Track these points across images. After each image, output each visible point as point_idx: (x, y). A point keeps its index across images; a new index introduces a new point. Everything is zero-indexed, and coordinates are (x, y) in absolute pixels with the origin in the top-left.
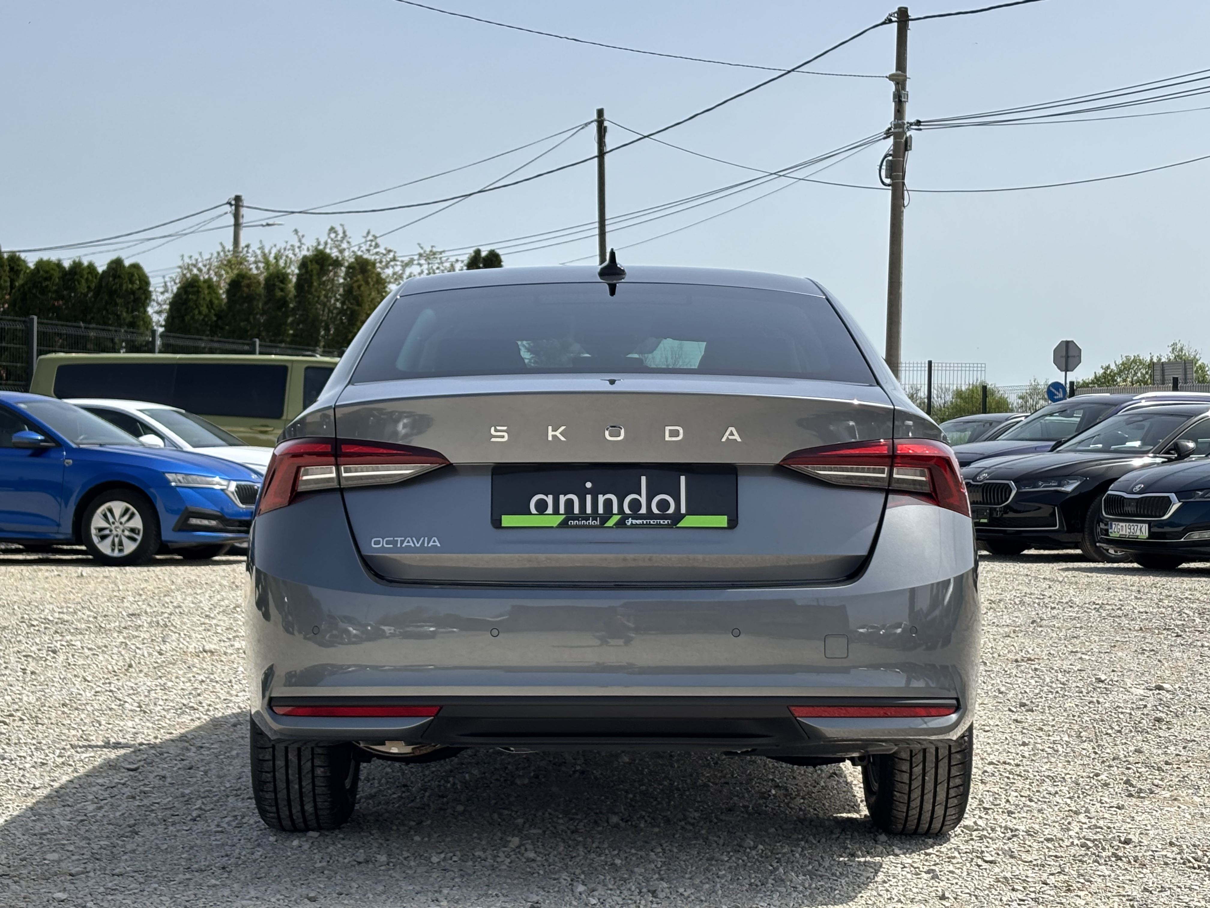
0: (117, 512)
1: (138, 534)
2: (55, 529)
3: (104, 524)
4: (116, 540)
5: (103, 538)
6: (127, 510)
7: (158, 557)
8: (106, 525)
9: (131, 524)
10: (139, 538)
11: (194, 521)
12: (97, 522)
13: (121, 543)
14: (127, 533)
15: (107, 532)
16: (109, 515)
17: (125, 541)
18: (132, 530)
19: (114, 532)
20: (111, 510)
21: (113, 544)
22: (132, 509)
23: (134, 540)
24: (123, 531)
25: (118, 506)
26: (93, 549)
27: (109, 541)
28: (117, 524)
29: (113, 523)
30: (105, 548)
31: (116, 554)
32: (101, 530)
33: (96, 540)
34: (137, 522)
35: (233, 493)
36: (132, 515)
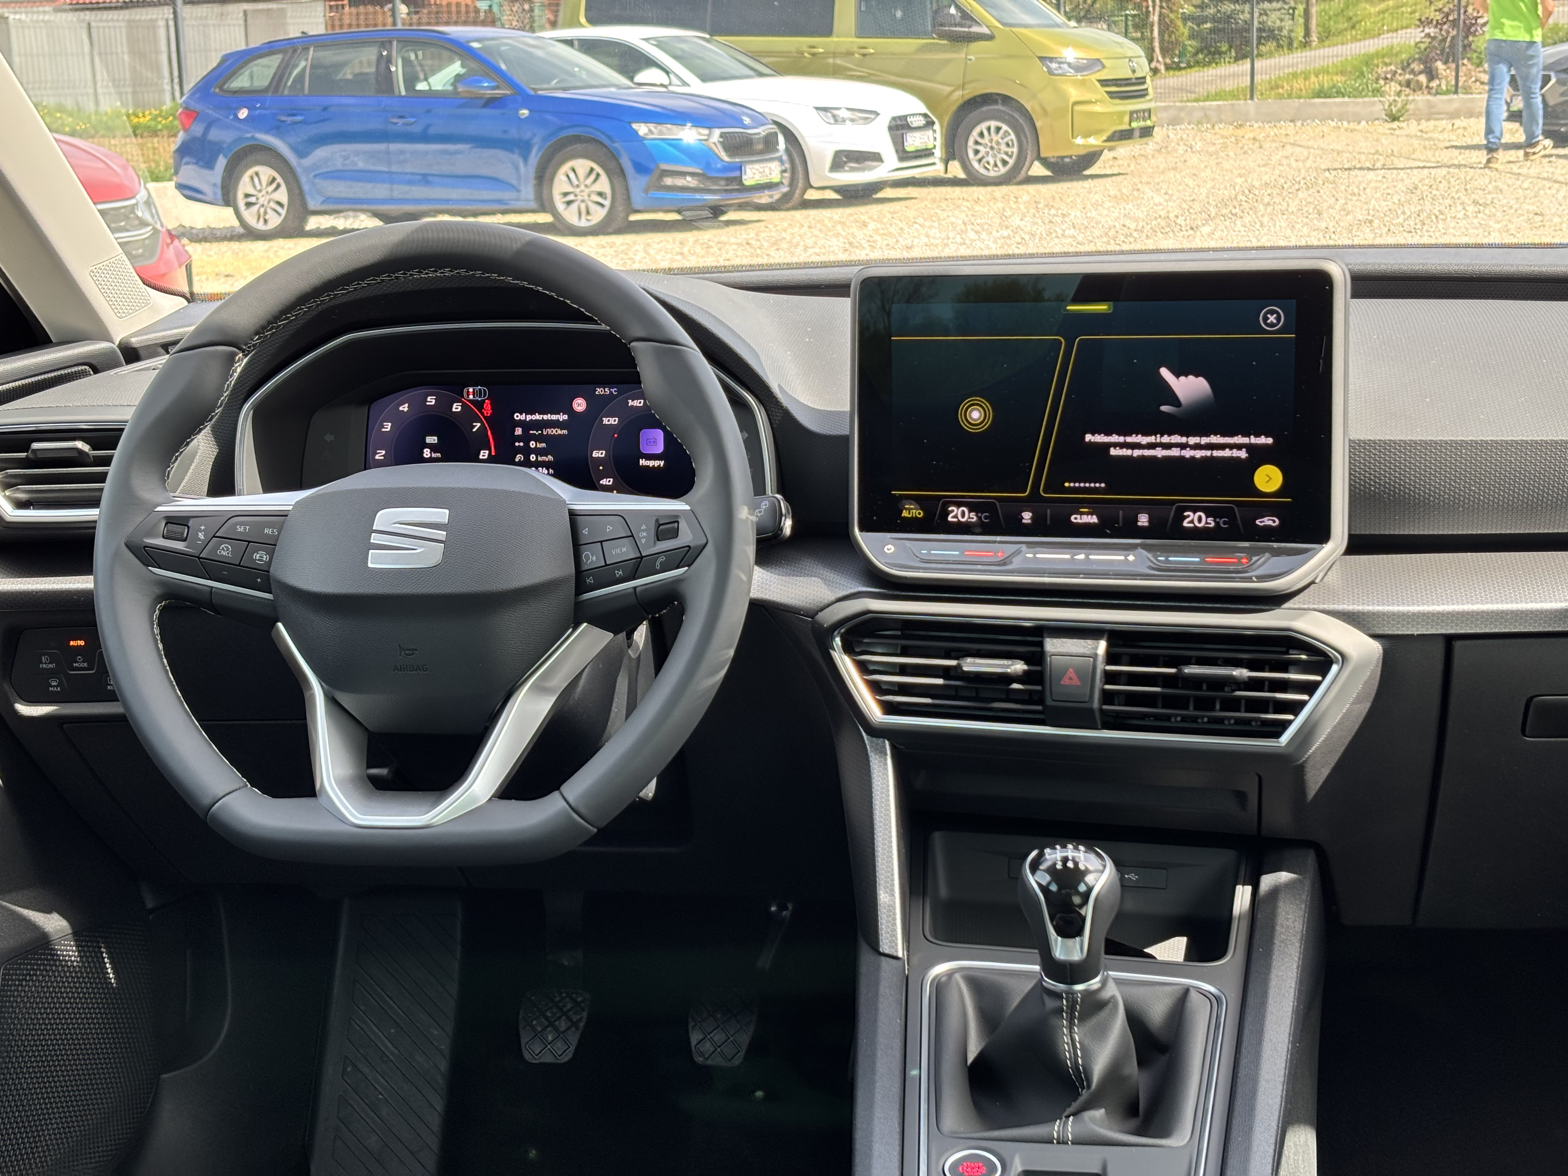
0: (582, 173)
1: (605, 198)
2: (513, 195)
3: (568, 188)
4: (583, 206)
5: (569, 203)
6: (592, 170)
8: (571, 189)
9: (598, 187)
10: (607, 203)
11: (668, 181)
12: (560, 184)
13: (588, 212)
14: (594, 197)
15: (572, 197)
16: (572, 175)
17: (593, 208)
18: (600, 194)
19: (580, 197)
20: (574, 170)
21: (580, 211)
22: (598, 169)
23: (602, 205)
24: (589, 196)
25: (582, 165)
27: (574, 206)
28: (583, 187)
29: (578, 186)
30: (571, 216)
31: (583, 223)
32: (566, 194)
33: (560, 207)
34: (604, 184)
35: (715, 143)
36: (598, 176)
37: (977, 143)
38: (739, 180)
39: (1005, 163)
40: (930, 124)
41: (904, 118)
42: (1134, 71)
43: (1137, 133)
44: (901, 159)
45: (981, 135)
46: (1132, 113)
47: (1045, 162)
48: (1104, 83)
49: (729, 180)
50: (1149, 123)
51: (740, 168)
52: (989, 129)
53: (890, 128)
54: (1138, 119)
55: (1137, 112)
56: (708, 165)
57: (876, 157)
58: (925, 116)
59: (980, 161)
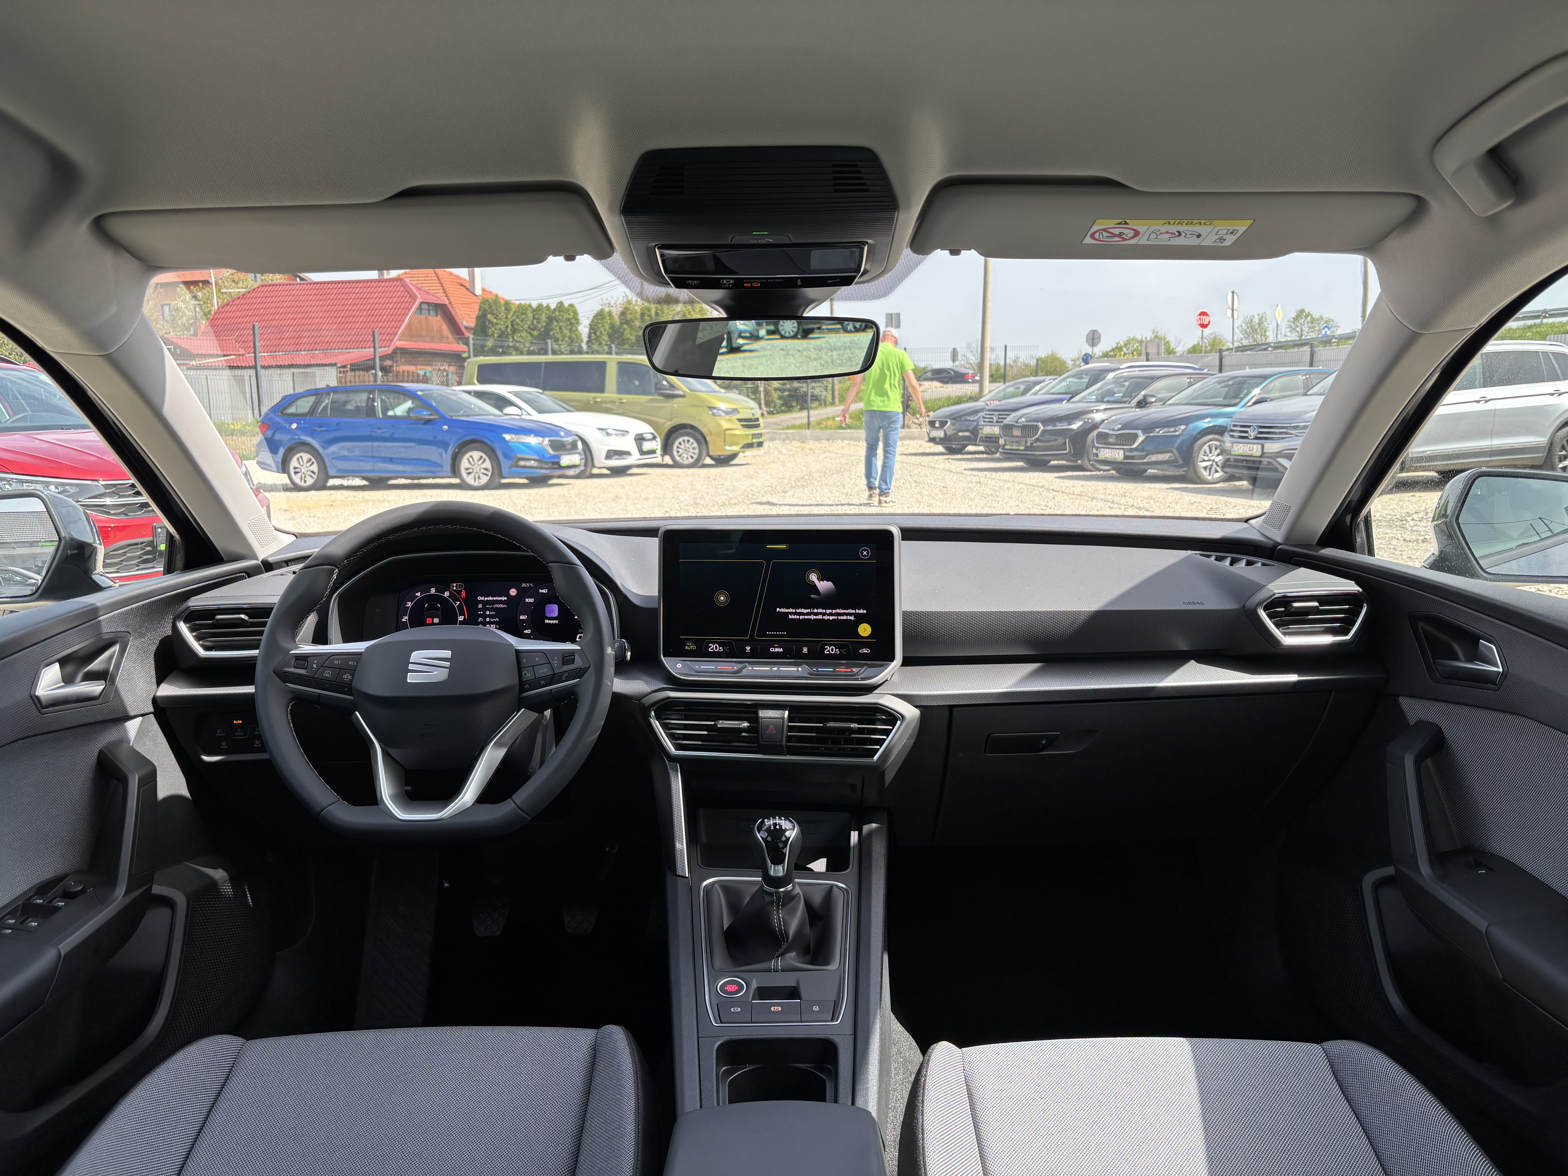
0: (476, 458)
1: (488, 471)
2: (440, 469)
3: (469, 466)
4: (477, 475)
5: (469, 473)
6: (481, 457)
8: (470, 466)
9: (484, 466)
10: (490, 474)
11: (522, 463)
12: (464, 463)
13: (479, 478)
14: (483, 471)
15: (470, 471)
16: (471, 459)
17: (481, 475)
18: (486, 469)
19: (475, 471)
20: (471, 457)
21: (475, 478)
22: (484, 456)
23: (487, 475)
24: (480, 469)
25: (476, 454)
26: (462, 481)
27: (472, 476)
28: (476, 465)
29: (474, 465)
30: (470, 480)
31: (477, 484)
32: (467, 469)
33: (464, 475)
34: (488, 464)
35: (546, 444)
36: (485, 460)
37: (678, 447)
38: (558, 463)
39: (692, 457)
40: (654, 438)
41: (641, 434)
42: (753, 415)
43: (755, 445)
44: (641, 454)
45: (680, 443)
46: (753, 435)
47: (712, 458)
48: (740, 420)
49: (553, 463)
50: (761, 440)
51: (559, 457)
52: (684, 441)
53: (635, 439)
54: (756, 438)
55: (755, 434)
56: (543, 456)
57: (628, 453)
58: (652, 434)
59: (680, 456)
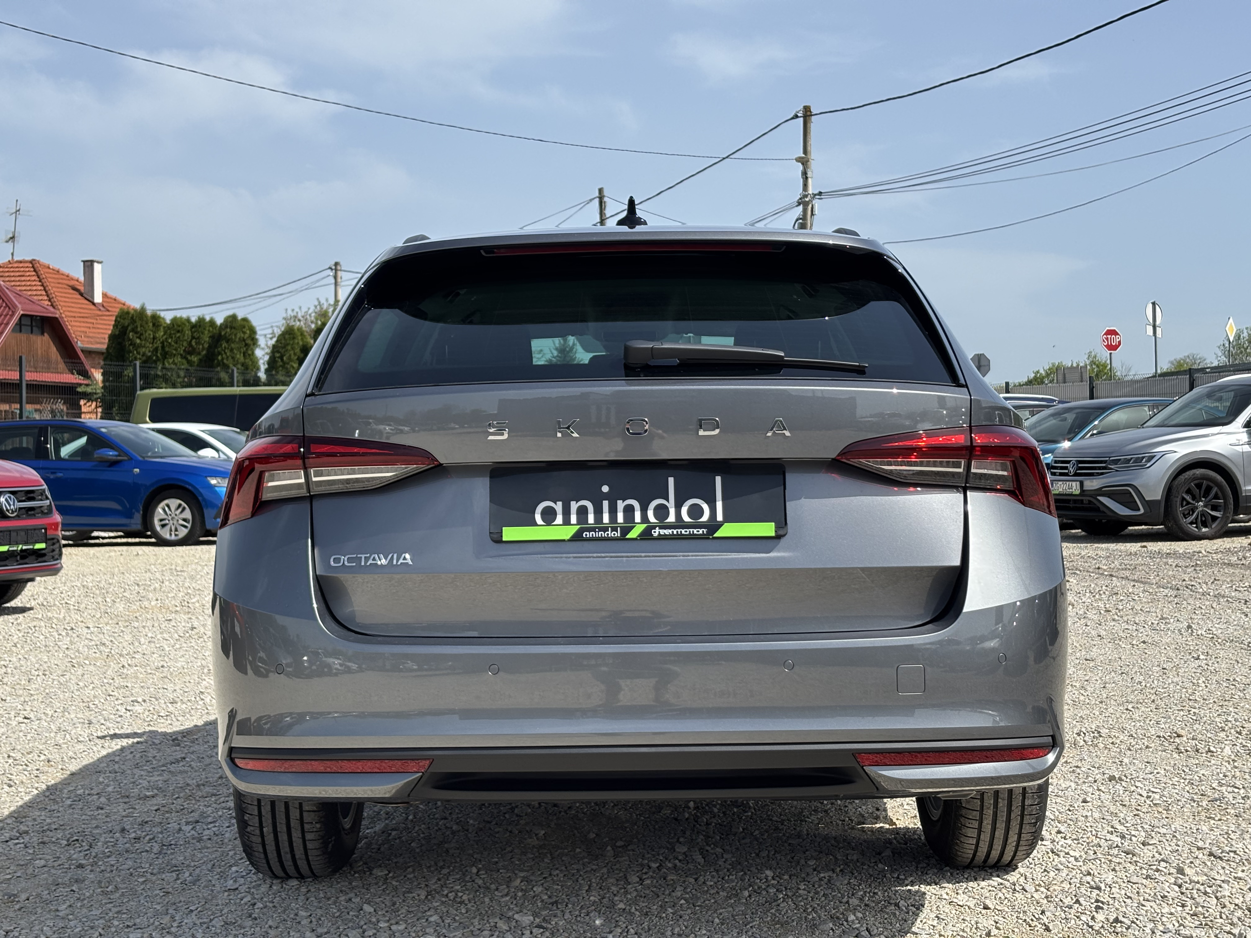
0: (173, 508)
1: (189, 522)
4: (173, 527)
5: (163, 526)
6: (180, 505)
7: (202, 539)
8: (165, 517)
9: (183, 516)
10: (189, 526)
12: (159, 514)
13: (176, 530)
14: (181, 522)
15: (166, 522)
16: (167, 509)
17: (179, 528)
18: (185, 520)
19: (171, 522)
20: (168, 506)
21: (171, 530)
22: (184, 504)
23: (185, 527)
24: (178, 520)
25: (174, 503)
26: (155, 535)
27: (168, 527)
28: (173, 516)
29: (170, 515)
30: (166, 534)
31: (173, 537)
32: (161, 520)
33: (158, 528)
34: (188, 514)
36: (184, 509)
